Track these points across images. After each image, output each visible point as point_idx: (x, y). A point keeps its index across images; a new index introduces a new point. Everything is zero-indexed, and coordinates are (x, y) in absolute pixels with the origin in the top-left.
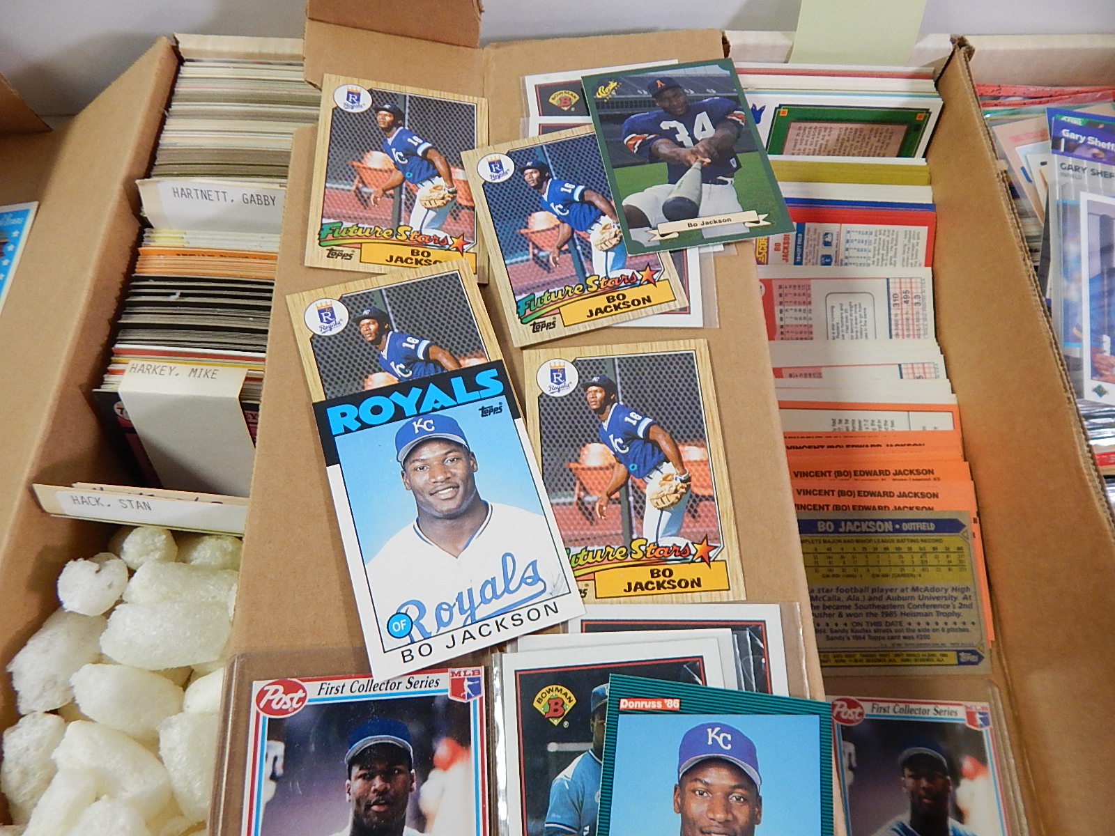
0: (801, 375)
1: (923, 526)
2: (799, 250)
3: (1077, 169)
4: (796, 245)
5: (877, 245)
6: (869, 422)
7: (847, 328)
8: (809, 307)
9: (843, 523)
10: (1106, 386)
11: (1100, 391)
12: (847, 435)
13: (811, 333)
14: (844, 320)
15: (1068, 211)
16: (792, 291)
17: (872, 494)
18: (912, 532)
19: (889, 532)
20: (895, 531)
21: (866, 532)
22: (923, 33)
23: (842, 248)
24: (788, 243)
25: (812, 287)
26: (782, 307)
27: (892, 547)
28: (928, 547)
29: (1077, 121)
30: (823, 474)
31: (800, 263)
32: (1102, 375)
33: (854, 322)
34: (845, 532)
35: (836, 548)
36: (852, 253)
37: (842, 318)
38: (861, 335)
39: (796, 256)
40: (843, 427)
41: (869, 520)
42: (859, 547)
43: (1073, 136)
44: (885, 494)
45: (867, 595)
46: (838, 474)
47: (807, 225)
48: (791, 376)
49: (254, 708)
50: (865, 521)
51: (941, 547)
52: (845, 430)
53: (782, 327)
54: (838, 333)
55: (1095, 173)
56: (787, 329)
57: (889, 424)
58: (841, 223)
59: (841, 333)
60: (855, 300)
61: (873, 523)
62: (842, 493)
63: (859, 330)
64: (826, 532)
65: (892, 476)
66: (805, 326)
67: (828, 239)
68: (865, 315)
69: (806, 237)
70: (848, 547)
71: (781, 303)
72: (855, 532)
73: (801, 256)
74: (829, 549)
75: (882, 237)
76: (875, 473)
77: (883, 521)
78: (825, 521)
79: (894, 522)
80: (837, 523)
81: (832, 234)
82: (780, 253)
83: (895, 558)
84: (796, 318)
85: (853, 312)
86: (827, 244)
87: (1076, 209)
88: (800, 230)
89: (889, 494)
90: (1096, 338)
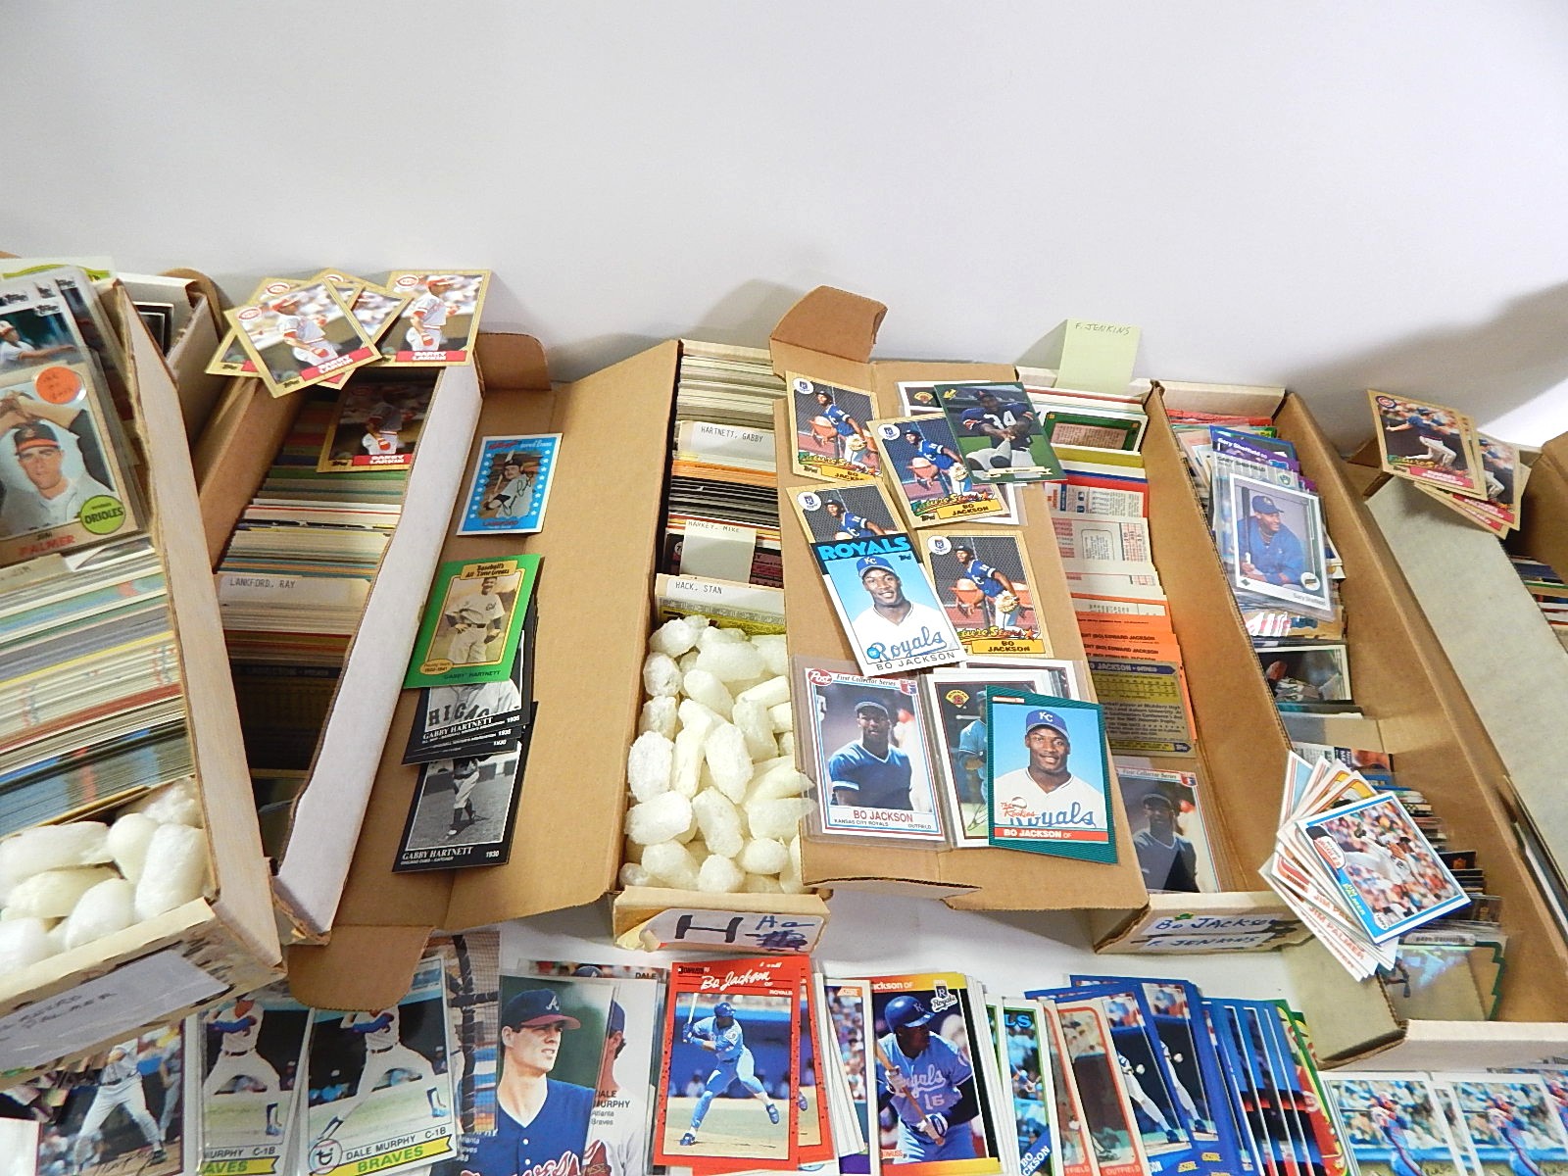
1: (1149, 669)
2: (1063, 501)
3: (1227, 460)
4: (1061, 498)
5: (1112, 502)
6: (1114, 607)
7: (1096, 552)
8: (1071, 537)
9: (1100, 664)
10: (1249, 580)
11: (1245, 583)
12: (1099, 614)
13: (1073, 554)
14: (1094, 547)
15: (1223, 483)
16: (1060, 527)
17: (1118, 649)
18: (1143, 672)
19: (1129, 671)
20: (1132, 671)
21: (1115, 670)
22: (1134, 377)
23: (1091, 500)
24: (1056, 497)
25: (1073, 525)
27: (1131, 680)
28: (1154, 681)
29: (1228, 435)
31: (1064, 510)
32: (1245, 574)
33: (1100, 548)
34: (1102, 670)
36: (1097, 506)
37: (1092, 545)
38: (1104, 557)
39: (1061, 505)
40: (1097, 610)
41: (1116, 664)
42: (1111, 679)
43: (1225, 442)
44: (1125, 649)
45: (1118, 707)
46: (1095, 636)
47: (1068, 486)
49: (808, 680)
50: (1113, 663)
51: (1161, 682)
54: (1090, 555)
55: (1238, 463)
58: (1089, 487)
59: (1092, 555)
60: (1100, 535)
61: (1122, 666)
62: (1098, 647)
63: (1103, 554)
65: (1129, 640)
66: (1069, 549)
67: (1082, 496)
68: (1107, 545)
69: (1068, 494)
72: (1108, 670)
73: (1065, 505)
76: (1119, 637)
77: (1125, 664)
79: (1132, 665)
81: (1084, 493)
82: (1052, 503)
83: (1133, 687)
85: (1099, 542)
86: (1081, 499)
87: (1228, 482)
88: (1064, 489)
89: (1128, 650)
90: (1242, 554)
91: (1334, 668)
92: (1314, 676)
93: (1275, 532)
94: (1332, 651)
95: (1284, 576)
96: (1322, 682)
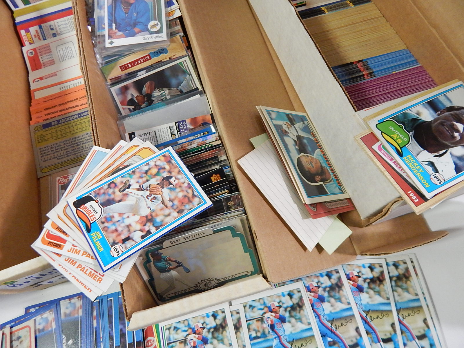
0: (50, 77)
2: (43, 35)
4: (41, 33)
5: (70, 24)
7: (66, 56)
8: (51, 53)
9: (61, 120)
11: (111, 43)
12: (64, 92)
13: (54, 62)
14: (65, 54)
16: (44, 49)
17: (71, 108)
18: (85, 115)
19: (77, 118)
20: (79, 117)
21: (69, 121)
23: (58, 28)
24: (38, 34)
25: (51, 46)
26: (41, 56)
27: (78, 123)
30: (55, 107)
31: (46, 39)
32: (112, 37)
33: (68, 53)
34: (62, 123)
35: (59, 129)
36: (62, 30)
37: (64, 53)
39: (43, 37)
40: (64, 89)
41: (69, 117)
42: (66, 126)
44: (76, 106)
45: (70, 141)
46: (60, 105)
47: (42, 25)
48: (46, 78)
50: (68, 117)
52: (64, 90)
53: (43, 63)
54: (64, 59)
56: (46, 63)
57: (80, 83)
58: (53, 20)
59: (65, 59)
60: (66, 45)
61: (71, 117)
62: (61, 111)
63: (71, 55)
64: (55, 125)
65: (79, 100)
66: (51, 60)
67: (52, 27)
68: (72, 50)
69: (43, 29)
70: (63, 128)
71: (41, 55)
72: (65, 122)
73: (45, 37)
74: (56, 130)
75: (70, 20)
76: (73, 101)
77: (74, 115)
78: (54, 122)
79: (78, 114)
80: (58, 121)
81: (52, 25)
82: (37, 38)
83: (79, 126)
84: (47, 59)
85: (67, 50)
86: (52, 29)
88: (40, 27)
89: (78, 106)
90: (110, 26)
92: (174, 82)
93: (132, 4)
94: (180, 63)
95: (136, 30)
96: (179, 84)
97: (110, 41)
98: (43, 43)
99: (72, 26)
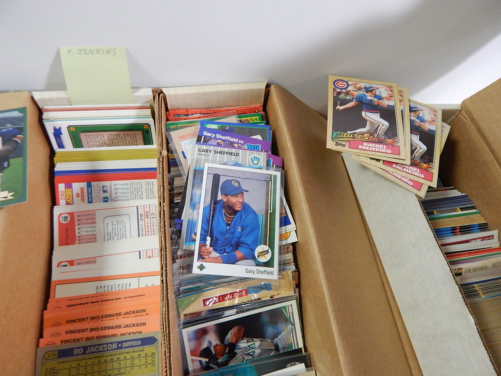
0: (84, 263)
1: (134, 343)
2: (90, 196)
3: (207, 151)
4: (88, 193)
5: (131, 190)
6: (115, 285)
7: (115, 234)
8: (95, 225)
9: (89, 348)
10: (205, 264)
11: (201, 268)
12: (102, 295)
13: (96, 238)
14: (114, 230)
15: (198, 173)
16: (85, 217)
17: (109, 328)
18: (128, 347)
19: (115, 349)
20: (118, 348)
21: (102, 351)
23: (113, 191)
24: (83, 193)
25: (96, 214)
26: (79, 226)
27: (115, 358)
28: (136, 355)
29: (215, 127)
30: (84, 320)
31: (91, 202)
32: (203, 259)
33: (119, 230)
34: (89, 353)
35: (83, 363)
36: (119, 195)
37: (113, 229)
38: (124, 236)
39: (88, 199)
40: (102, 290)
41: (104, 344)
42: (96, 361)
43: (209, 134)
44: (117, 327)
46: (93, 318)
47: (93, 183)
48: (79, 264)
50: (101, 345)
51: (143, 354)
52: (103, 292)
53: (79, 237)
54: (110, 237)
55: (216, 152)
56: (82, 238)
57: (128, 285)
58: (111, 181)
59: (112, 237)
60: (120, 219)
61: (106, 345)
62: (92, 330)
63: (122, 234)
64: (78, 354)
65: (122, 316)
66: (92, 235)
67: (105, 189)
68: (125, 226)
69: (93, 189)
70: (90, 362)
71: (79, 224)
72: (95, 352)
73: (92, 198)
74: (79, 364)
75: (134, 186)
76: (113, 315)
77: (112, 343)
78: (79, 348)
79: (119, 343)
80: (85, 348)
81: (107, 186)
82: (80, 198)
83: (116, 365)
84: (87, 232)
85: (119, 225)
86: (105, 191)
87: (202, 172)
88: (89, 186)
89: (119, 327)
90: (203, 239)
91: (287, 320)
92: (270, 331)
93: (238, 211)
94: (284, 307)
95: (239, 254)
96: (276, 336)
97: (199, 263)
98: (87, 207)
99: (134, 193)
